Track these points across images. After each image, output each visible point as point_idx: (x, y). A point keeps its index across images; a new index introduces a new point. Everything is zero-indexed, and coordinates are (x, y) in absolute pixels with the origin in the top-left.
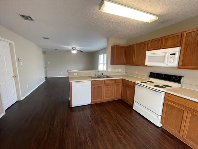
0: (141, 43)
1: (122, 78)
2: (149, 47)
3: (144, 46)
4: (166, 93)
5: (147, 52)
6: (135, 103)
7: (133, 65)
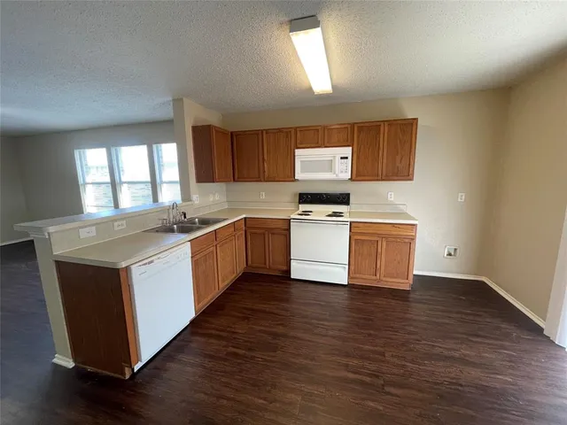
0: (280, 130)
1: (244, 216)
2: (298, 141)
3: (287, 137)
4: (351, 223)
5: (298, 152)
6: (293, 263)
7: (261, 181)
